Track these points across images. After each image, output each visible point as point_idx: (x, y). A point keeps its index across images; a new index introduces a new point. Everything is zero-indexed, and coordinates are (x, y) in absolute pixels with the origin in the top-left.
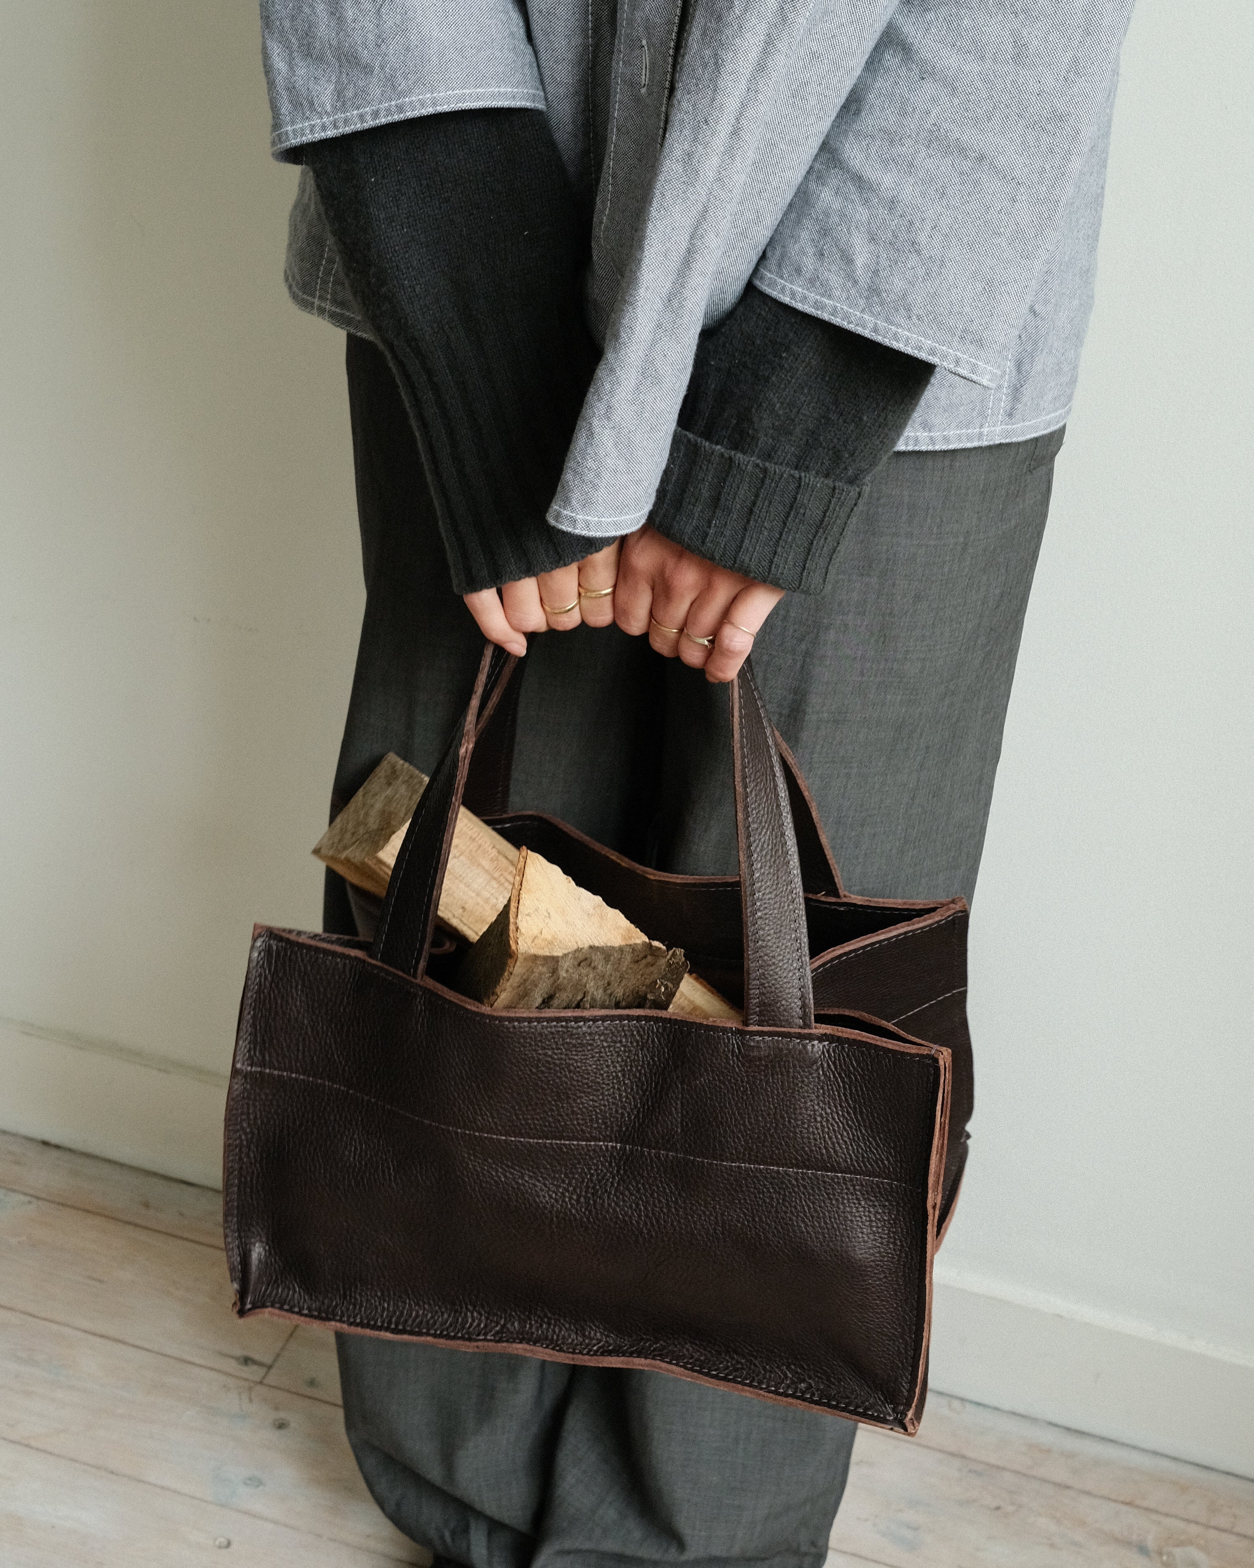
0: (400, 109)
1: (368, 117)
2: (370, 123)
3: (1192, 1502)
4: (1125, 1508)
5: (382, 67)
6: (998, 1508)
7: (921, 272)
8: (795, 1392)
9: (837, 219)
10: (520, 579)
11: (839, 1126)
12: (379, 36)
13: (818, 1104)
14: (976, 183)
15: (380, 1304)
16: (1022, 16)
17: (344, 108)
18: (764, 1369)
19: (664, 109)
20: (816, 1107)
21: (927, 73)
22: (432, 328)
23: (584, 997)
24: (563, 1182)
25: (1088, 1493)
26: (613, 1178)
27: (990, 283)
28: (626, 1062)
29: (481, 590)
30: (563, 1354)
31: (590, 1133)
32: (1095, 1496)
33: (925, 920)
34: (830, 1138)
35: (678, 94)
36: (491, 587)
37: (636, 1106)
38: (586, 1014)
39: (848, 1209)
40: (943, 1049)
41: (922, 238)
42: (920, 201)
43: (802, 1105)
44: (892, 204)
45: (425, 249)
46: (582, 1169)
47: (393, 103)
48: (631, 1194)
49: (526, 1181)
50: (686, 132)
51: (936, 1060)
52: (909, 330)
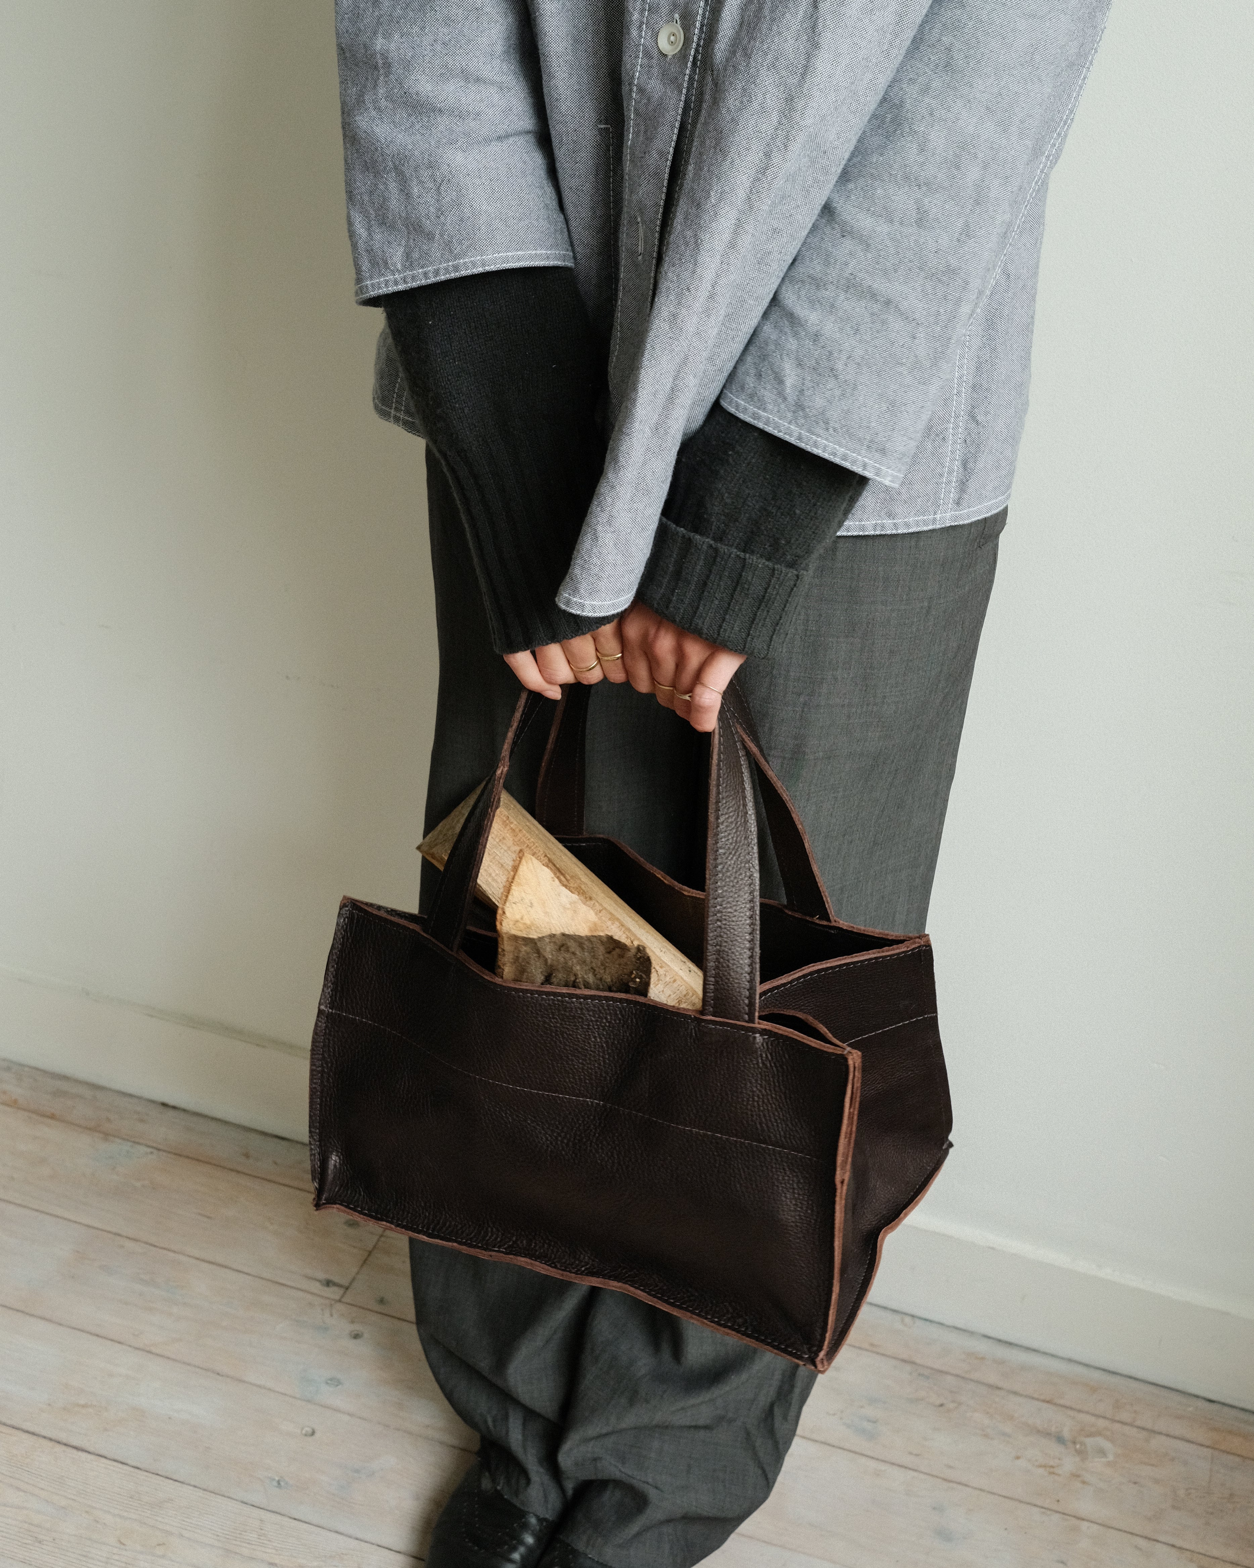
0: (456, 268)
1: (431, 275)
2: (432, 280)
3: (1100, 1400)
4: (1045, 1405)
5: (442, 235)
6: (942, 1405)
7: (837, 392)
8: (733, 1325)
9: (773, 347)
10: (547, 644)
11: (772, 1107)
12: (439, 210)
13: (756, 1087)
14: (884, 322)
15: (423, 1213)
16: (924, 188)
17: (411, 267)
18: (712, 1303)
19: (652, 274)
20: (755, 1089)
21: (846, 232)
22: (478, 441)
23: (576, 979)
24: (557, 1128)
25: (1015, 1393)
26: (596, 1129)
27: (893, 404)
28: (610, 1035)
29: (518, 652)
30: (554, 1270)
31: (579, 1090)
32: (1021, 1395)
33: (893, 949)
34: (765, 1116)
35: (666, 266)
36: (525, 650)
37: (616, 1073)
38: (578, 992)
39: (776, 1177)
40: (854, 1051)
41: (840, 366)
42: (838, 335)
43: (743, 1085)
44: (816, 337)
45: (472, 379)
46: (573, 1119)
47: (450, 264)
48: (609, 1144)
49: (529, 1124)
50: (672, 297)
51: (846, 1060)
52: (827, 439)
